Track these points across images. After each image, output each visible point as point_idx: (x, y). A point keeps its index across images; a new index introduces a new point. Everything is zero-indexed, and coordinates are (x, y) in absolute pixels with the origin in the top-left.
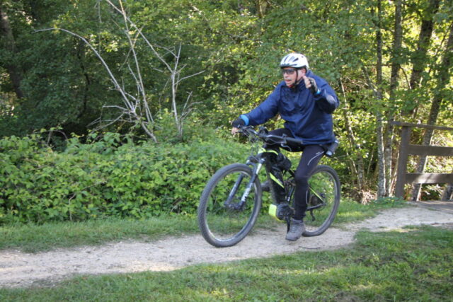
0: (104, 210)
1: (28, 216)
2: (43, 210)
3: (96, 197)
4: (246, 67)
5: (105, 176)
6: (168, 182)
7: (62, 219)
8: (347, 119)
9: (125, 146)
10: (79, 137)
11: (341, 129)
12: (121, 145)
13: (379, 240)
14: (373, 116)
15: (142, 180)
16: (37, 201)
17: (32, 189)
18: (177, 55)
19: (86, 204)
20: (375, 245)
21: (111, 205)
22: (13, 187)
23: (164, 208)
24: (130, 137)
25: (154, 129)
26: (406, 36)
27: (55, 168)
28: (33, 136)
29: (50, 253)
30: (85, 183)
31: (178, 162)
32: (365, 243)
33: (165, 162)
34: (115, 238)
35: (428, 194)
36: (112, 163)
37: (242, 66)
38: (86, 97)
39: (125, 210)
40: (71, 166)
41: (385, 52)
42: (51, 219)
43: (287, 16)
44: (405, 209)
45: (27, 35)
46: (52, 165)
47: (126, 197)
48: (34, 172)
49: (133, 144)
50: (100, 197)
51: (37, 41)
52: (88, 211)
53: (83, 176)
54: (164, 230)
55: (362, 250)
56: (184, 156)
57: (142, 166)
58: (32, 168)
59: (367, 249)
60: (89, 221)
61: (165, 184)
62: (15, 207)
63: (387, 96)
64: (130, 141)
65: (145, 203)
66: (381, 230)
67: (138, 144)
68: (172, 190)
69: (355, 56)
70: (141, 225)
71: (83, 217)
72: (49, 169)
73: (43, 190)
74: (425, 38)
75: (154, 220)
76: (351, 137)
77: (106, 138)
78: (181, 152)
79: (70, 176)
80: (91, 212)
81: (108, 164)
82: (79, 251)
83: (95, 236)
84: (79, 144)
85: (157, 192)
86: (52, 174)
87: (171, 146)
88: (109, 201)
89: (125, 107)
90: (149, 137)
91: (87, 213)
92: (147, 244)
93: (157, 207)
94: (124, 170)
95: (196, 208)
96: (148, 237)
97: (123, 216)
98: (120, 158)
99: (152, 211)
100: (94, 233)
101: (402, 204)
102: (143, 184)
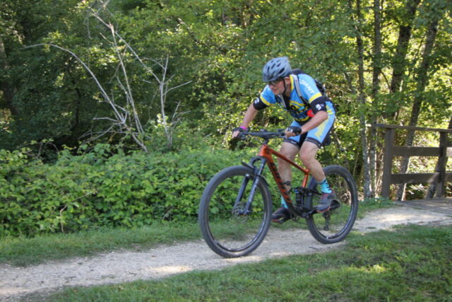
0: (96, 220)
1: (19, 229)
2: (34, 223)
3: (87, 208)
4: (233, 75)
5: (96, 187)
6: (159, 190)
7: (53, 230)
9: (115, 156)
10: (71, 149)
12: (111, 156)
13: (369, 241)
14: (356, 120)
15: (133, 190)
16: (28, 214)
17: (23, 202)
18: (164, 66)
19: (77, 215)
20: (365, 246)
21: (102, 215)
22: (4, 200)
23: (156, 217)
24: (120, 147)
25: (145, 139)
26: (385, 42)
27: (46, 181)
28: (24, 149)
29: (41, 267)
30: (75, 194)
31: (168, 170)
32: (355, 244)
33: (154, 170)
34: (107, 248)
35: (412, 193)
36: (103, 173)
37: (229, 75)
38: (77, 111)
39: (117, 220)
40: (62, 177)
41: (366, 58)
42: (42, 231)
43: (270, 26)
44: (391, 209)
45: (19, 52)
47: (117, 207)
48: (24, 185)
49: (124, 154)
50: (91, 207)
51: (29, 59)
52: (80, 222)
53: (73, 188)
54: (156, 239)
55: (353, 252)
56: (174, 165)
57: (132, 175)
58: (23, 181)
59: (357, 250)
60: (80, 232)
61: (155, 192)
62: (6, 221)
63: (369, 99)
64: (120, 151)
65: (136, 212)
66: (370, 231)
67: (127, 154)
68: (163, 198)
70: (133, 234)
71: (75, 228)
72: (39, 182)
73: (34, 202)
74: (403, 43)
75: (145, 229)
76: (337, 141)
77: (96, 149)
78: (171, 161)
79: (61, 187)
80: (83, 223)
81: (98, 175)
82: (70, 263)
83: (86, 247)
84: (70, 156)
85: (148, 201)
86: (43, 186)
87: (161, 155)
88: (101, 211)
89: (115, 119)
90: (139, 147)
91: (78, 224)
92: (139, 253)
93: (149, 215)
94: (115, 180)
95: (187, 215)
96: (140, 246)
97: (115, 226)
98: (110, 168)
99: (144, 220)
100: (85, 244)
101: (388, 204)
102: (134, 193)
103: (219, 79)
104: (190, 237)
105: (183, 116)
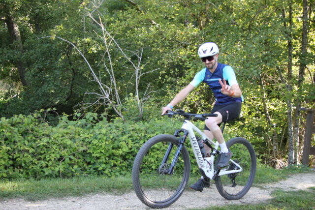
0: (85, 170)
1: (30, 173)
2: (41, 170)
3: (79, 160)
4: (191, 65)
5: (86, 145)
6: (133, 150)
7: (54, 176)
8: (265, 105)
9: (101, 122)
10: (68, 116)
11: (260, 112)
12: (97, 122)
13: (290, 198)
14: (285, 103)
15: (113, 148)
16: (36, 163)
17: (33, 153)
18: (140, 56)
19: (72, 165)
20: (287, 201)
21: (90, 166)
22: (20, 151)
23: (129, 169)
24: (105, 116)
25: (122, 110)
26: (311, 44)
27: (50, 139)
28: (35, 115)
30: (71, 150)
31: (140, 135)
32: (279, 199)
33: (130, 135)
34: (93, 191)
36: (92, 135)
37: (188, 65)
38: (72, 85)
39: (101, 170)
40: (62, 137)
41: (294, 56)
42: (46, 176)
43: (221, 29)
44: (309, 174)
45: (32, 40)
46: (48, 136)
47: (101, 161)
48: (35, 141)
49: (107, 122)
50: (82, 160)
51: (39, 45)
52: (73, 170)
53: (70, 145)
54: (129, 186)
55: (277, 205)
56: (144, 131)
57: (113, 138)
58: (34, 138)
59: (280, 204)
60: (74, 178)
61: (129, 151)
62: (21, 167)
63: (296, 88)
64: (105, 119)
65: (115, 165)
66: (292, 190)
67: (109, 121)
69: (273, 58)
70: (112, 182)
71: (70, 175)
72: (45, 140)
73: (41, 154)
75: (121, 179)
76: (268, 118)
77: (87, 117)
78: (142, 128)
79: (61, 144)
80: (76, 171)
81: (88, 136)
82: (66, 200)
83: (78, 190)
84: (68, 121)
85: (124, 158)
86: (48, 142)
87: (134, 123)
88: (89, 163)
89: (101, 93)
90: (119, 116)
91: (72, 172)
92: (116, 196)
93: (124, 168)
94: (100, 141)
95: (152, 169)
96: (118, 191)
97: (98, 175)
98: (97, 132)
99: (120, 171)
100: (77, 187)
101: (307, 170)
102: (114, 151)
104: (154, 186)
105: (152, 94)
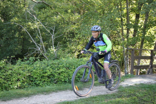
0: (30, 84)
1: (3, 88)
2: (9, 86)
3: (27, 80)
4: (78, 32)
5: (30, 72)
6: (52, 73)
7: (15, 88)
9: (37, 61)
10: (21, 59)
12: (35, 61)
14: (121, 47)
16: (6, 83)
17: (4, 78)
18: (53, 29)
19: (23, 82)
20: (125, 91)
21: (33, 82)
23: (51, 82)
24: (39, 58)
25: (47, 55)
26: (131, 19)
27: (12, 71)
28: (4, 60)
29: (11, 101)
30: (23, 75)
31: (55, 66)
32: (121, 91)
33: (51, 66)
34: (34, 94)
35: (142, 72)
36: (32, 68)
37: (76, 32)
38: (23, 45)
39: (38, 84)
40: (18, 69)
41: (124, 25)
42: (11, 88)
43: (90, 14)
44: (134, 78)
45: (2, 25)
46: (11, 69)
47: (38, 79)
48: (5, 72)
49: (40, 61)
50: (28, 80)
51: (6, 27)
52: (25, 85)
53: (22, 73)
54: (51, 90)
55: (120, 93)
56: (57, 64)
57: (43, 68)
58: (4, 71)
59: (122, 93)
60: (25, 88)
61: (51, 74)
63: (126, 39)
64: (38, 60)
65: (44, 81)
66: (126, 86)
67: (41, 61)
68: (54, 76)
69: (115, 26)
70: (44, 89)
71: (23, 87)
72: (10, 71)
73: (8, 78)
74: (137, 20)
76: (115, 54)
77: (30, 59)
78: (56, 63)
79: (18, 73)
80: (26, 85)
81: (31, 68)
82: (21, 99)
83: (27, 94)
84: (21, 62)
85: (49, 77)
86: (11, 73)
87: (53, 61)
88: (32, 81)
89: (37, 48)
90: (45, 58)
92: (46, 95)
93: (49, 82)
94: (37, 70)
95: (62, 82)
96: (46, 93)
97: (37, 86)
98: (35, 66)
99: (47, 84)
101: (133, 76)
102: (44, 74)
103: (73, 33)
104: (63, 89)
105: (60, 47)
